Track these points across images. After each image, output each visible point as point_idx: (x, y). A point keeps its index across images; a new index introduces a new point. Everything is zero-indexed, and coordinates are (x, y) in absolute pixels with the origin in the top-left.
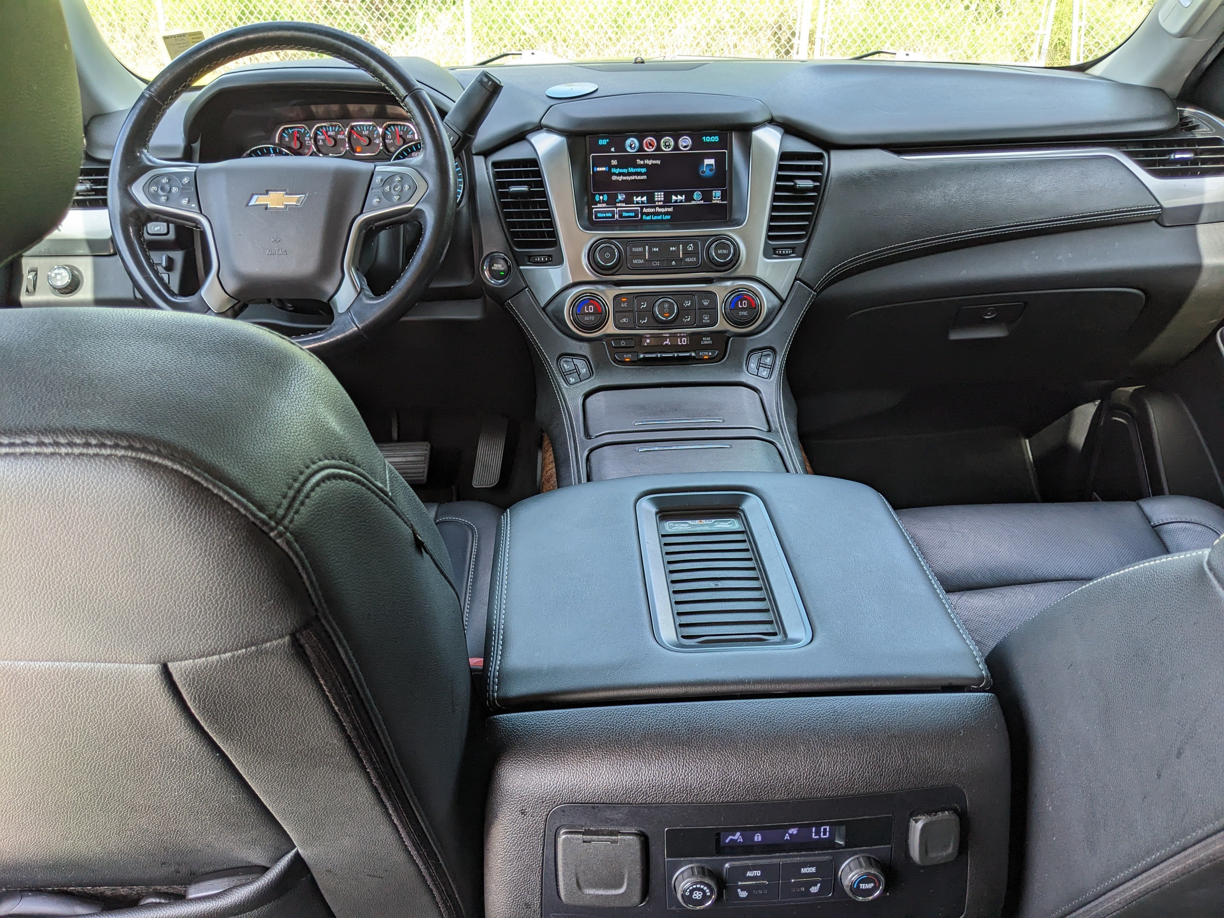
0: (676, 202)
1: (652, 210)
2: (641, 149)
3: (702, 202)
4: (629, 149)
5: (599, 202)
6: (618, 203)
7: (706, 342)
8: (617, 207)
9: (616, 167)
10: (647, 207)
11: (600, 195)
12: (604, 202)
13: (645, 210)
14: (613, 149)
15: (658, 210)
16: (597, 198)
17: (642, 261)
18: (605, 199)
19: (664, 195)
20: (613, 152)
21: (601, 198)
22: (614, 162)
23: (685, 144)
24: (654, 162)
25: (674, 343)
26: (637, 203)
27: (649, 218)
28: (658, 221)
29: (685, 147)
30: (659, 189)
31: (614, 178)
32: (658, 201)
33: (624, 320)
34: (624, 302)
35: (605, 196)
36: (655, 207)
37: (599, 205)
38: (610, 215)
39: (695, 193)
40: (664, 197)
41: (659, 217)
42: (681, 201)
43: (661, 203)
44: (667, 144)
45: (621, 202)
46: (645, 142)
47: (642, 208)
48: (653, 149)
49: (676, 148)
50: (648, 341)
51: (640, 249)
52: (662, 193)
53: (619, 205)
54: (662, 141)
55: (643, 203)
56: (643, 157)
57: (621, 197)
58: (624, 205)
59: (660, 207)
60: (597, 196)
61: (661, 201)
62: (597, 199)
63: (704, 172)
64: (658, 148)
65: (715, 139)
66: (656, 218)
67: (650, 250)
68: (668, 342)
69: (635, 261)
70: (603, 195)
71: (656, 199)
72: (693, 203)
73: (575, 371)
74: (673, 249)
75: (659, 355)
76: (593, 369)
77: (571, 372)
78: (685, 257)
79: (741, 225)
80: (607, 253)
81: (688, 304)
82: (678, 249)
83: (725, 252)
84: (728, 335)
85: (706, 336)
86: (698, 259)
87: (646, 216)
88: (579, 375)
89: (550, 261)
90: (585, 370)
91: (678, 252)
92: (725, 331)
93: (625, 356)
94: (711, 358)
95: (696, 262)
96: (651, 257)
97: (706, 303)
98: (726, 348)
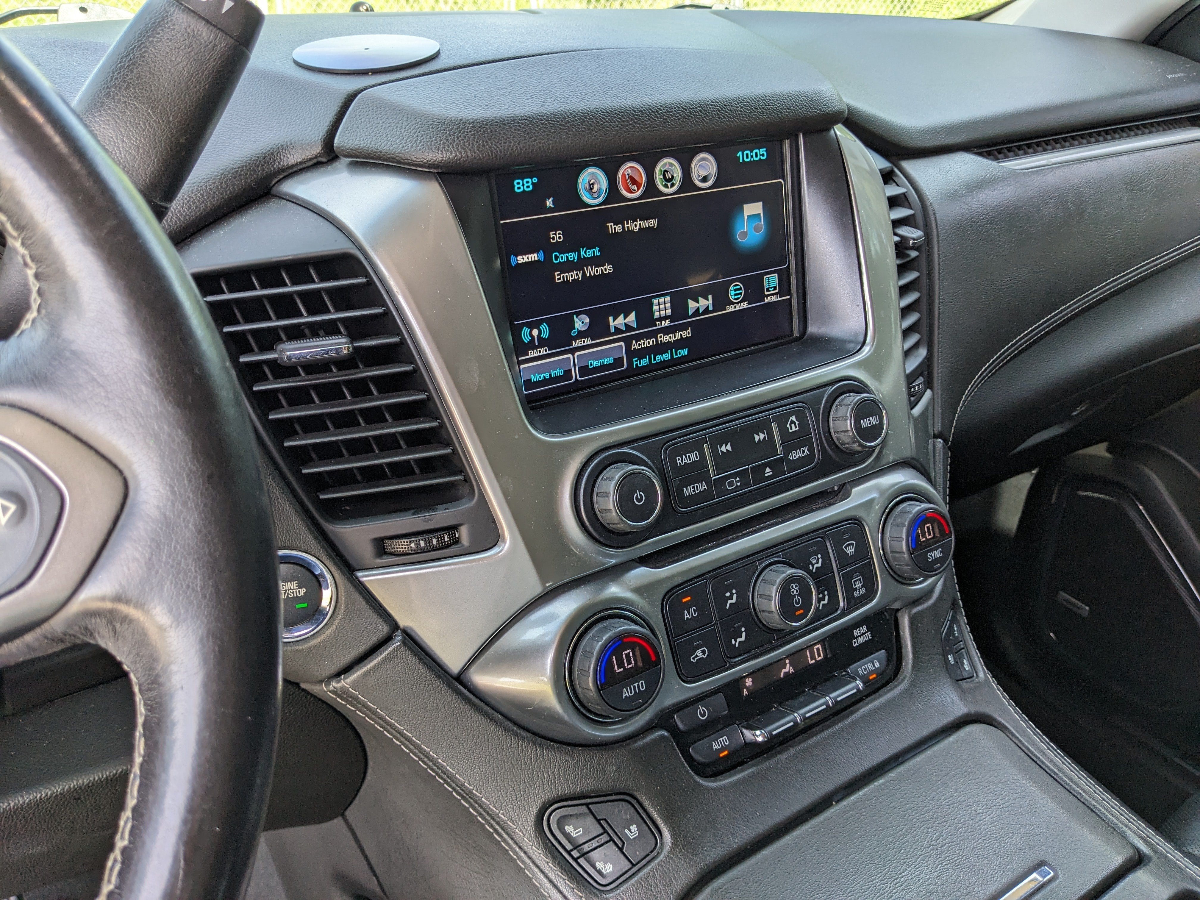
0: (697, 312)
1: (649, 342)
2: (613, 193)
3: (745, 305)
4: (586, 198)
5: (531, 345)
6: (576, 338)
7: (861, 640)
8: (573, 351)
9: (562, 248)
10: (638, 338)
11: (531, 326)
12: (542, 343)
13: (635, 346)
14: (549, 203)
15: (665, 338)
16: (525, 335)
17: (702, 487)
18: (545, 335)
19: (671, 301)
20: (551, 210)
21: (535, 332)
22: (557, 236)
23: (703, 173)
24: (645, 224)
25: (802, 666)
26: (618, 331)
27: (644, 362)
28: (664, 365)
29: (705, 179)
30: (659, 289)
31: (559, 277)
32: (661, 319)
33: (699, 652)
34: (688, 606)
35: (544, 327)
36: (653, 334)
37: (532, 354)
38: (559, 372)
39: (732, 288)
40: (672, 308)
41: (666, 356)
42: (706, 311)
43: (666, 323)
44: (668, 176)
45: (581, 335)
46: (620, 175)
47: (628, 341)
48: (638, 194)
49: (687, 183)
50: (749, 682)
52: (668, 299)
53: (578, 343)
54: (657, 170)
55: (628, 328)
56: (620, 216)
57: (581, 323)
58: (589, 342)
59: (666, 331)
60: (525, 330)
61: (665, 318)
62: (526, 339)
63: (744, 234)
64: (651, 189)
65: (761, 154)
66: (659, 358)
67: (714, 452)
68: (789, 668)
69: (688, 491)
70: (536, 325)
71: (656, 315)
72: (730, 309)
73: (605, 838)
74: (759, 437)
75: (797, 716)
76: (660, 822)
77: (595, 843)
78: (787, 450)
79: (866, 349)
80: (639, 493)
81: (817, 563)
82: (770, 434)
83: (874, 421)
84: (896, 606)
85: (857, 624)
86: (811, 450)
87: (640, 359)
88: (621, 849)
89: (456, 541)
90: (634, 828)
91: (770, 441)
92: (895, 600)
93: (716, 746)
94: (881, 673)
95: (810, 458)
96: (719, 469)
97: (850, 551)
98: (898, 637)
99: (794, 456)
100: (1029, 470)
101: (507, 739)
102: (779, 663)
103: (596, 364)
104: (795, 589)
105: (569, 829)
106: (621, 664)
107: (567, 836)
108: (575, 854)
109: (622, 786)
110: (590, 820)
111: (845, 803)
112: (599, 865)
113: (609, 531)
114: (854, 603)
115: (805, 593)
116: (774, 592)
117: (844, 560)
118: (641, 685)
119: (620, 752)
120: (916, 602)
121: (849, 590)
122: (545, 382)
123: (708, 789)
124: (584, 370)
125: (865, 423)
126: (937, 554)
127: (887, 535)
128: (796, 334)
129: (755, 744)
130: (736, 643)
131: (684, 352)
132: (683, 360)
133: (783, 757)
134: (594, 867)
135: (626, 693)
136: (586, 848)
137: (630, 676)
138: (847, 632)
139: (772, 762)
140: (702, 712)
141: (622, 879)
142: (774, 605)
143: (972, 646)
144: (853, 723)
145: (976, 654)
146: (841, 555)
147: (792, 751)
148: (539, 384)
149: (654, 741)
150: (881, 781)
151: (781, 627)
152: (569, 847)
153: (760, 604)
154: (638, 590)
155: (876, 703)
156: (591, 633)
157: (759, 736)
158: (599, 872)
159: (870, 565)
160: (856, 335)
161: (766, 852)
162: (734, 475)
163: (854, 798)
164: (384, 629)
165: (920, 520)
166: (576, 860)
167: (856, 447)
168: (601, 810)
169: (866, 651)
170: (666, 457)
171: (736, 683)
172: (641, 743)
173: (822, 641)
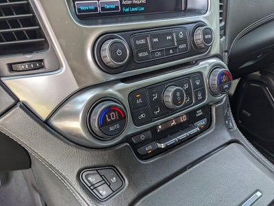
1: (129, 2)
7: (199, 114)
15: (136, 2)
17: (146, 54)
25: (179, 122)
27: (127, 10)
28: (134, 12)
33: (142, 115)
34: (138, 98)
38: (92, 7)
41: (136, 9)
50: (160, 127)
51: (143, 41)
67: (151, 41)
68: (174, 123)
69: (141, 55)
73: (103, 182)
74: (169, 38)
75: (176, 139)
76: (124, 176)
77: (99, 184)
78: (178, 45)
79: (208, 12)
80: (119, 50)
81: (186, 86)
82: (173, 37)
83: (210, 36)
84: (211, 104)
85: (198, 109)
86: (187, 45)
87: (126, 8)
88: (109, 186)
89: (43, 67)
90: (114, 178)
91: (172, 40)
92: (211, 102)
93: (147, 149)
94: (205, 126)
95: (186, 49)
96: (153, 48)
97: (198, 83)
98: (211, 114)
99: (181, 47)
100: (238, 78)
101: (65, 145)
102: (171, 120)
103: (108, 7)
104: (178, 94)
105: (90, 179)
106: (109, 117)
107: (89, 181)
108: (92, 188)
109: (110, 163)
110: (98, 175)
111: (191, 169)
112: (101, 192)
113: (107, 66)
114: (198, 101)
115: (182, 96)
116: (170, 94)
117: (196, 87)
118: (117, 126)
119: (110, 151)
120: (218, 103)
121: (197, 97)
122: (86, 11)
123: (143, 164)
124: (103, 9)
125: (206, 37)
126: (227, 86)
127: (211, 78)
128: (183, 9)
129: (161, 148)
130: (156, 113)
131: (143, 9)
132: (142, 12)
133: (171, 153)
134: (99, 192)
135: (111, 129)
136: (96, 186)
137: (113, 123)
138: (195, 111)
139: (167, 155)
140: (142, 137)
141: (109, 197)
142: (170, 100)
143: (233, 119)
144: (196, 142)
145: (233, 121)
146: (194, 84)
147: (174, 151)
148: (83, 11)
149: (123, 147)
150: (204, 162)
151: (173, 107)
152: (90, 185)
153: (166, 99)
154: (119, 91)
155: (203, 136)
156: (98, 106)
157: (163, 146)
158: (101, 194)
159: (204, 89)
160: (204, 7)
161: (163, 187)
162: (159, 51)
163: (194, 167)
164: (12, 101)
165: (222, 74)
166: (92, 190)
167: (203, 46)
168: (102, 172)
169: (201, 118)
170: (132, 41)
171: (155, 127)
172: (118, 148)
173: (186, 114)
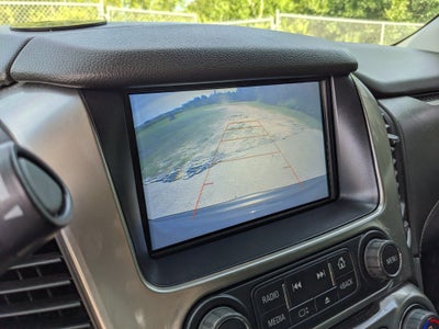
17: (282, 318)
51: (275, 295)
69: (271, 323)
78: (339, 282)
79: (380, 208)
82: (327, 272)
83: (394, 259)
86: (354, 281)
91: (327, 277)
95: (354, 285)
96: (293, 303)
99: (344, 286)
125: (389, 261)
160: (373, 198)
162: (304, 306)
